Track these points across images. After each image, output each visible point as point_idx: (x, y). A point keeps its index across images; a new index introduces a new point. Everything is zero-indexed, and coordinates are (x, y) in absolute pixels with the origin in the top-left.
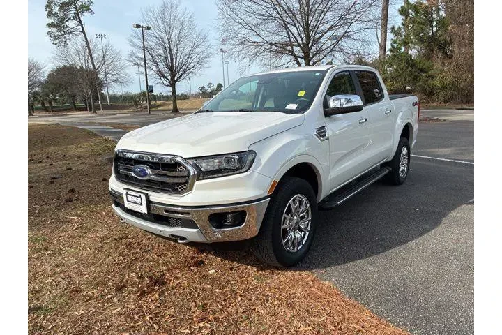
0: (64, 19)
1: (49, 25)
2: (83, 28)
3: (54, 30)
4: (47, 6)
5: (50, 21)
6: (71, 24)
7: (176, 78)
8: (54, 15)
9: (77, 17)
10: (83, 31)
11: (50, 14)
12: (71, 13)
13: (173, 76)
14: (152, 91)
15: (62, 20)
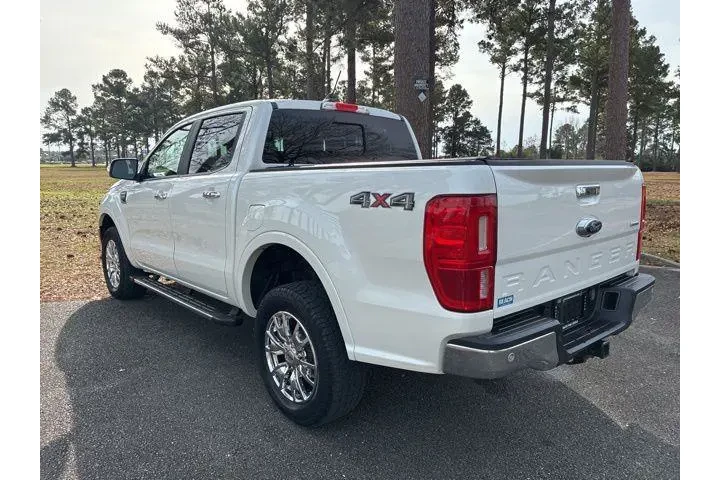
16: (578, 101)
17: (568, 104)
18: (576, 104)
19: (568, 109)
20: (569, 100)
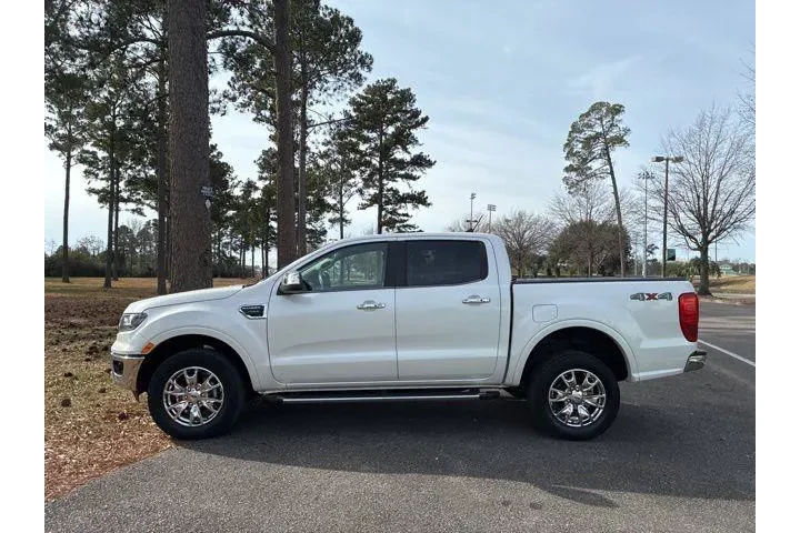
0: (587, 159)
1: (567, 169)
2: (611, 168)
3: (573, 174)
4: (566, 145)
5: (568, 163)
6: (596, 165)
7: (709, 238)
8: (574, 155)
9: (606, 153)
10: (612, 173)
11: (570, 154)
12: (598, 149)
13: (705, 235)
14: (673, 258)
15: (585, 161)
16: (143, 204)
17: (132, 206)
18: (140, 206)
19: (133, 211)
20: (132, 201)
